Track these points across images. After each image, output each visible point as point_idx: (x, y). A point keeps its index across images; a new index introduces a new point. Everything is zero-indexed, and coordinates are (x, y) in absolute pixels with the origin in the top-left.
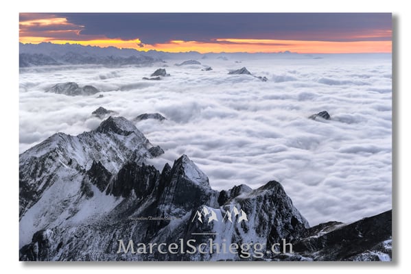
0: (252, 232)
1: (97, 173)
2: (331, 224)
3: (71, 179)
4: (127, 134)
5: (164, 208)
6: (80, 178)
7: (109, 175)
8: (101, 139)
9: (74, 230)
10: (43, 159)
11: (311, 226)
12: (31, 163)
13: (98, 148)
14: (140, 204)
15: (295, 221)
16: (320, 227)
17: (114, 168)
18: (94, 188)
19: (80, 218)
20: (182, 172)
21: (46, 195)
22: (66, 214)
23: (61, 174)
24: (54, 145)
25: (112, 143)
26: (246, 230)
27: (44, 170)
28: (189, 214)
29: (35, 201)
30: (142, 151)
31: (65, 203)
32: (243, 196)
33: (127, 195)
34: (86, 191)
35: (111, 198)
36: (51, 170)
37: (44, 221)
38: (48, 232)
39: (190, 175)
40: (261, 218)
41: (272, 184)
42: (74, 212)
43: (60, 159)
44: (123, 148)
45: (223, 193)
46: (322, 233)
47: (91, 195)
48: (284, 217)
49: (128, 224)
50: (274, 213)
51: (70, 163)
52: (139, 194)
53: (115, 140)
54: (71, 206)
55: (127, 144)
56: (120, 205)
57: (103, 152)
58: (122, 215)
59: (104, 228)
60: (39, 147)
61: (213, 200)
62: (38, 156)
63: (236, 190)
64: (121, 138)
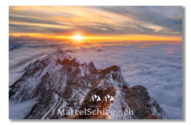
0: (88, 71)
1: (59, 61)
2: (101, 69)
3: (54, 62)
4: (65, 54)
5: (71, 67)
6: (55, 62)
7: (61, 61)
8: (59, 54)
9: (54, 71)
10: (48, 58)
11: (98, 69)
12: (46, 59)
13: (59, 56)
14: (67, 66)
15: (95, 69)
16: (100, 70)
17: (62, 60)
18: (58, 64)
19: (55, 69)
20: (75, 61)
21: (48, 65)
22: (53, 69)
23: (51, 61)
24: (50, 56)
25: (61, 55)
26: (87, 71)
27: (48, 60)
28: (76, 68)
29: (47, 66)
30: (67, 57)
31: (53, 67)
32: (86, 65)
33: (64, 65)
34: (56, 64)
35: (61, 65)
36: (50, 60)
37: (48, 70)
38: (49, 72)
39: (76, 61)
40: (89, 68)
41: (91, 62)
42: (54, 68)
43: (51, 58)
44: (64, 56)
45: (82, 64)
46: (100, 71)
47: (58, 65)
48: (93, 68)
49: (65, 70)
50: (92, 68)
51: (53, 59)
52: (67, 65)
53: (62, 55)
54: (54, 67)
55: (64, 55)
56: (63, 67)
57: (60, 57)
58: (63, 69)
59: (60, 71)
60: (47, 56)
61: (81, 65)
62: (47, 58)
63: (85, 64)
64: (63, 54)
